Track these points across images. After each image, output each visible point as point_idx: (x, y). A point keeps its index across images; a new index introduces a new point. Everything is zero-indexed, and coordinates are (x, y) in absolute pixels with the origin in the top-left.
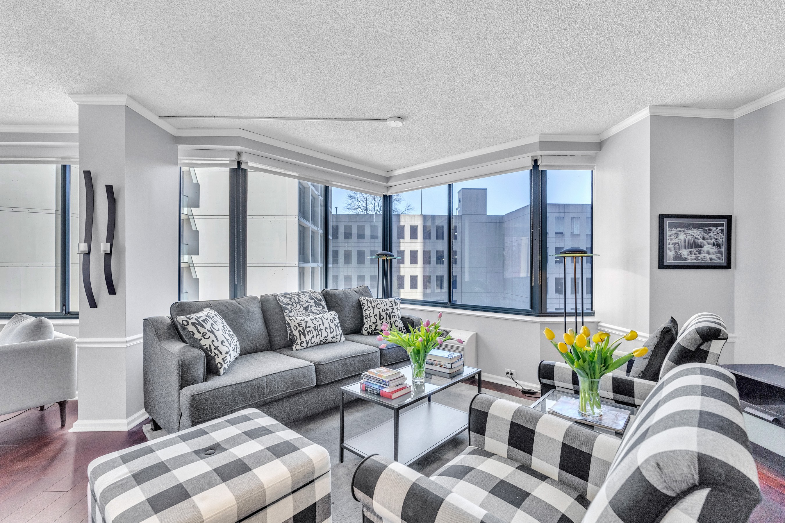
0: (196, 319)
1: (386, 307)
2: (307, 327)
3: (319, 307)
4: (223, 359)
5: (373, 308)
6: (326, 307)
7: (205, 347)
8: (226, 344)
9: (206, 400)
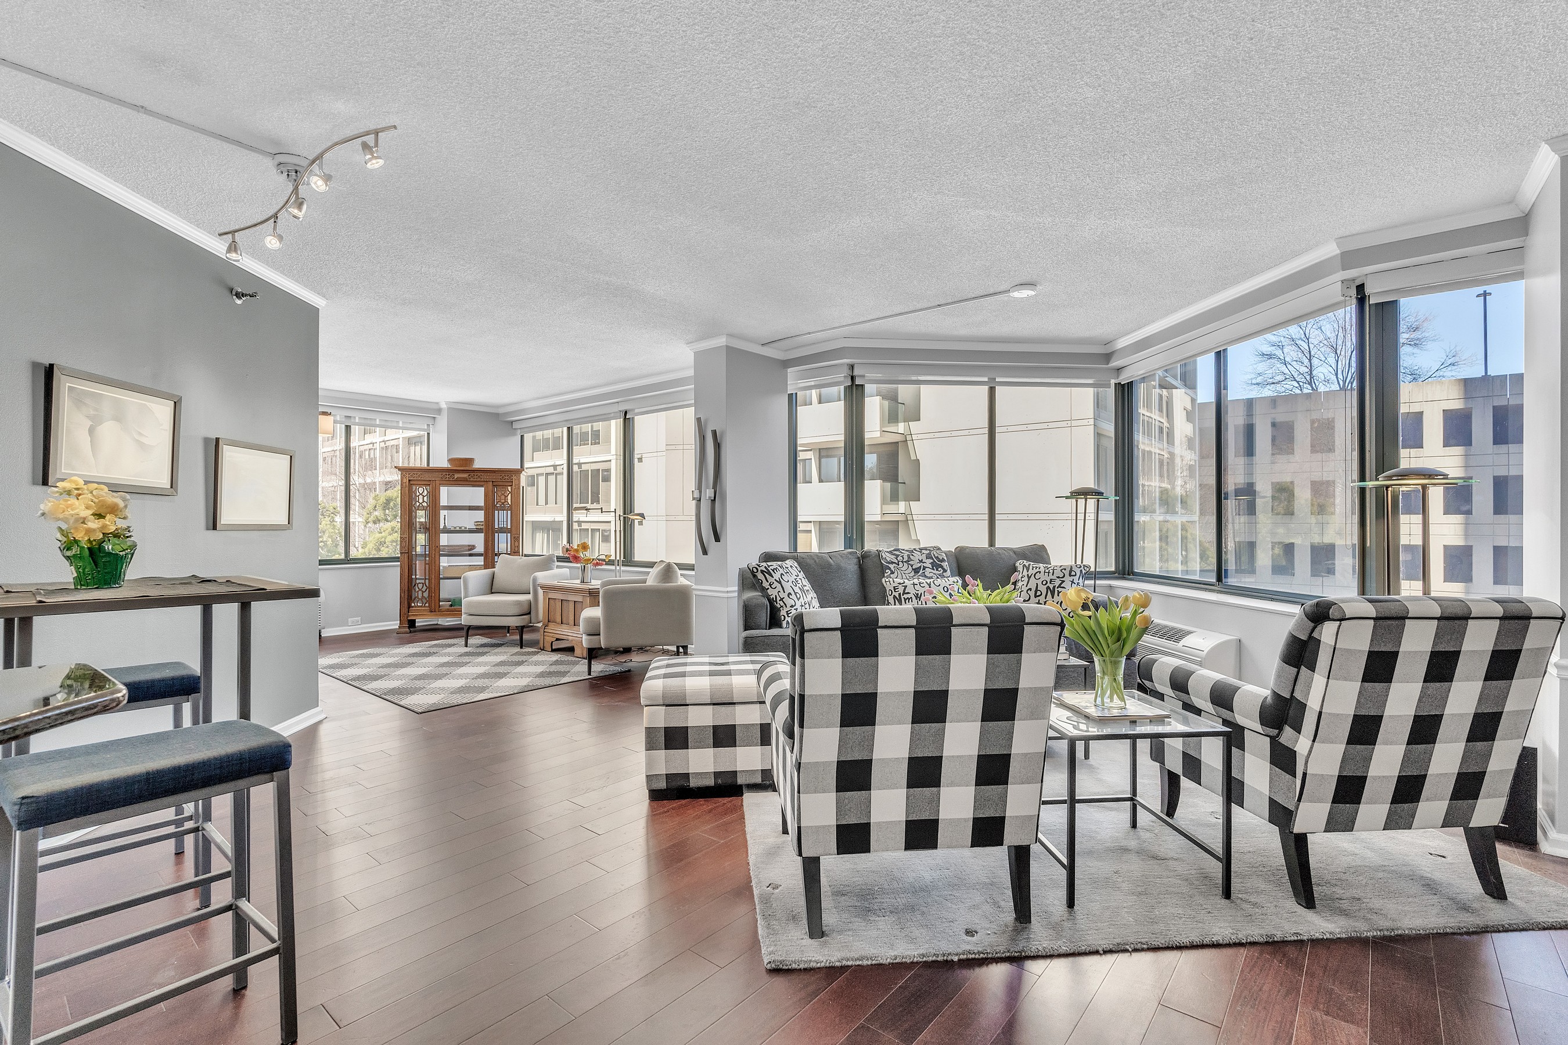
0: (765, 567)
1: (1051, 577)
2: (904, 593)
3: (937, 570)
4: (787, 612)
5: (1029, 577)
6: (949, 570)
7: (771, 597)
8: (793, 596)
9: (757, 644)
